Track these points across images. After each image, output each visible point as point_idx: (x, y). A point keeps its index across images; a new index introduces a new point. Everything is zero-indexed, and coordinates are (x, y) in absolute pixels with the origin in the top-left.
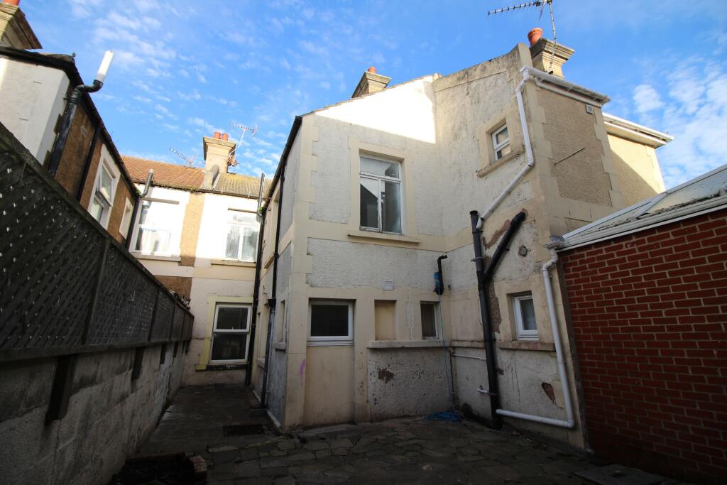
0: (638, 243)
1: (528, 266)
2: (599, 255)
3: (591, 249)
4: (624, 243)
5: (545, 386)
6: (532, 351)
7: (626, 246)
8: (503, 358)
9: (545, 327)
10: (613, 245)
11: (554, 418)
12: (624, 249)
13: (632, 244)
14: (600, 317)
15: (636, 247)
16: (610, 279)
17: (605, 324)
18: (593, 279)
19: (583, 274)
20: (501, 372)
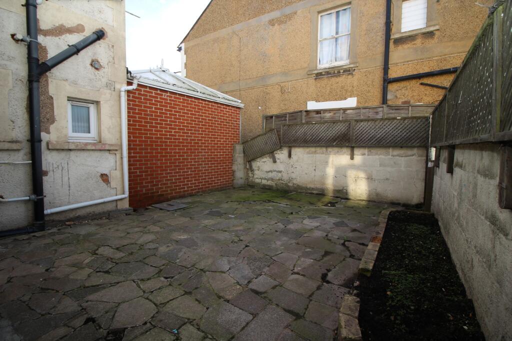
0: (170, 97)
1: (100, 80)
2: (151, 94)
3: (147, 88)
4: (164, 94)
5: (102, 175)
6: (100, 150)
7: (164, 95)
8: (49, 159)
9: (109, 132)
10: (159, 92)
11: (106, 197)
12: (163, 97)
13: (168, 96)
14: (145, 130)
15: (168, 98)
16: (154, 109)
17: (147, 134)
18: (145, 107)
19: (138, 102)
20: (46, 173)
